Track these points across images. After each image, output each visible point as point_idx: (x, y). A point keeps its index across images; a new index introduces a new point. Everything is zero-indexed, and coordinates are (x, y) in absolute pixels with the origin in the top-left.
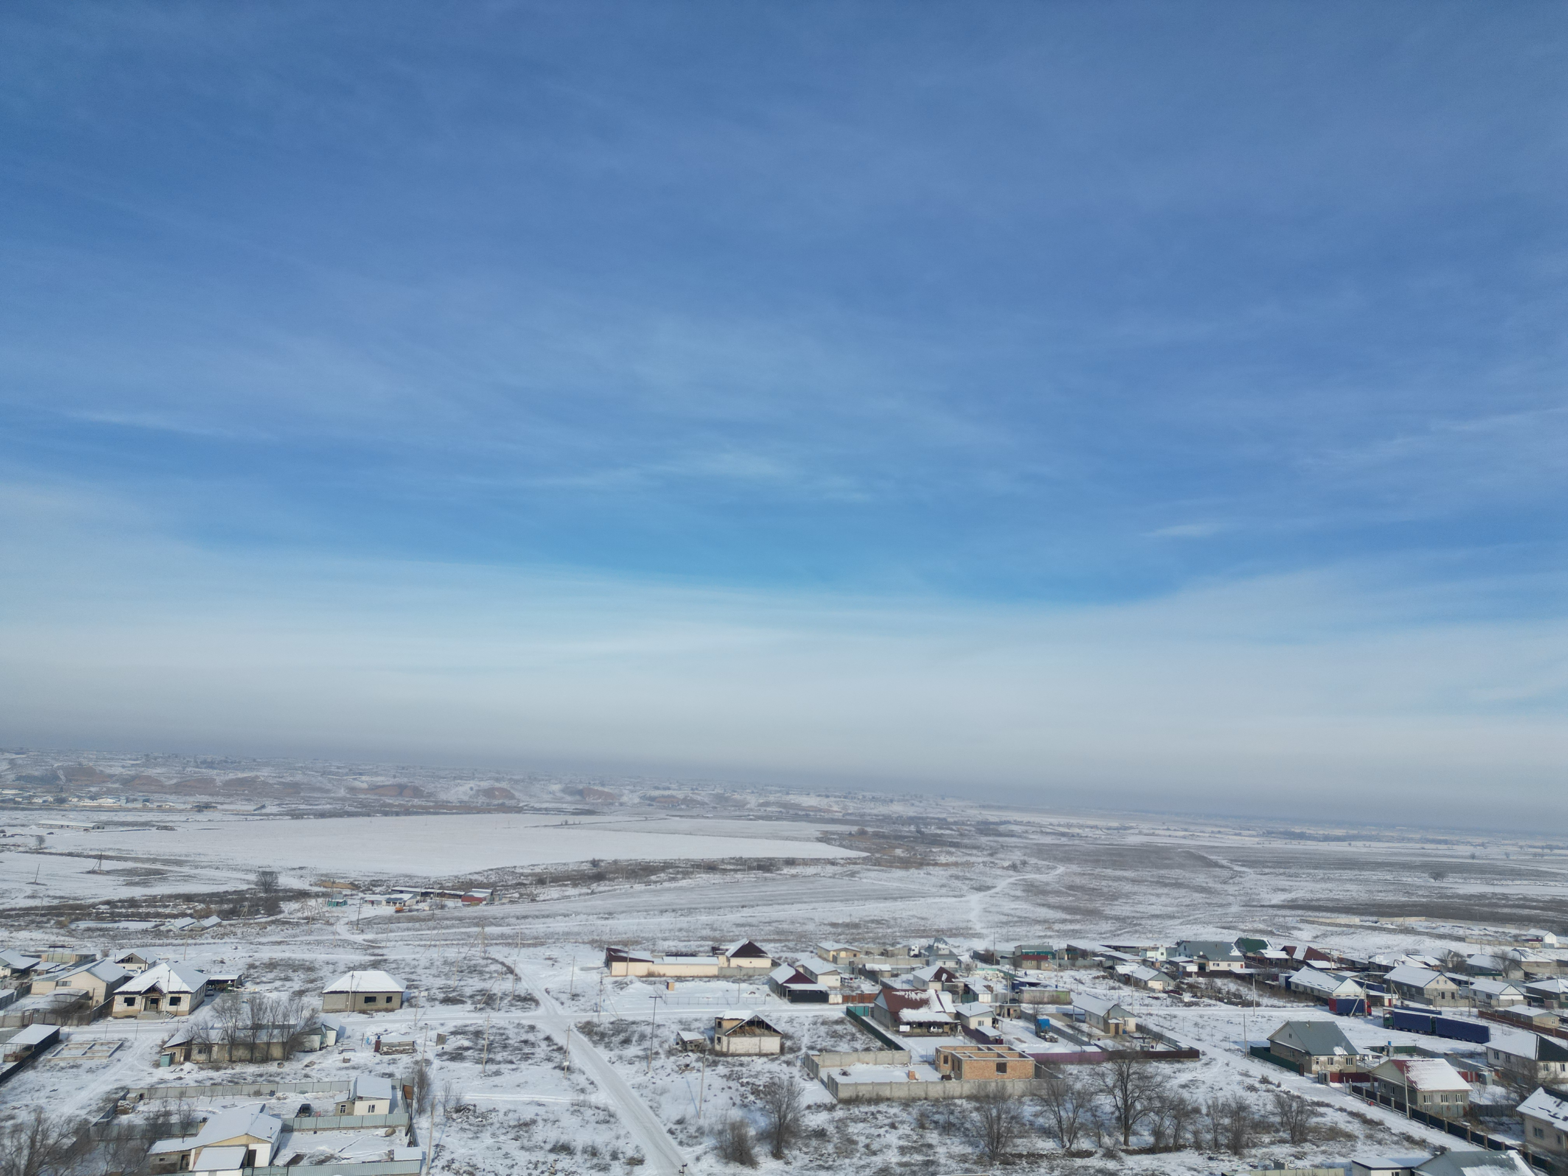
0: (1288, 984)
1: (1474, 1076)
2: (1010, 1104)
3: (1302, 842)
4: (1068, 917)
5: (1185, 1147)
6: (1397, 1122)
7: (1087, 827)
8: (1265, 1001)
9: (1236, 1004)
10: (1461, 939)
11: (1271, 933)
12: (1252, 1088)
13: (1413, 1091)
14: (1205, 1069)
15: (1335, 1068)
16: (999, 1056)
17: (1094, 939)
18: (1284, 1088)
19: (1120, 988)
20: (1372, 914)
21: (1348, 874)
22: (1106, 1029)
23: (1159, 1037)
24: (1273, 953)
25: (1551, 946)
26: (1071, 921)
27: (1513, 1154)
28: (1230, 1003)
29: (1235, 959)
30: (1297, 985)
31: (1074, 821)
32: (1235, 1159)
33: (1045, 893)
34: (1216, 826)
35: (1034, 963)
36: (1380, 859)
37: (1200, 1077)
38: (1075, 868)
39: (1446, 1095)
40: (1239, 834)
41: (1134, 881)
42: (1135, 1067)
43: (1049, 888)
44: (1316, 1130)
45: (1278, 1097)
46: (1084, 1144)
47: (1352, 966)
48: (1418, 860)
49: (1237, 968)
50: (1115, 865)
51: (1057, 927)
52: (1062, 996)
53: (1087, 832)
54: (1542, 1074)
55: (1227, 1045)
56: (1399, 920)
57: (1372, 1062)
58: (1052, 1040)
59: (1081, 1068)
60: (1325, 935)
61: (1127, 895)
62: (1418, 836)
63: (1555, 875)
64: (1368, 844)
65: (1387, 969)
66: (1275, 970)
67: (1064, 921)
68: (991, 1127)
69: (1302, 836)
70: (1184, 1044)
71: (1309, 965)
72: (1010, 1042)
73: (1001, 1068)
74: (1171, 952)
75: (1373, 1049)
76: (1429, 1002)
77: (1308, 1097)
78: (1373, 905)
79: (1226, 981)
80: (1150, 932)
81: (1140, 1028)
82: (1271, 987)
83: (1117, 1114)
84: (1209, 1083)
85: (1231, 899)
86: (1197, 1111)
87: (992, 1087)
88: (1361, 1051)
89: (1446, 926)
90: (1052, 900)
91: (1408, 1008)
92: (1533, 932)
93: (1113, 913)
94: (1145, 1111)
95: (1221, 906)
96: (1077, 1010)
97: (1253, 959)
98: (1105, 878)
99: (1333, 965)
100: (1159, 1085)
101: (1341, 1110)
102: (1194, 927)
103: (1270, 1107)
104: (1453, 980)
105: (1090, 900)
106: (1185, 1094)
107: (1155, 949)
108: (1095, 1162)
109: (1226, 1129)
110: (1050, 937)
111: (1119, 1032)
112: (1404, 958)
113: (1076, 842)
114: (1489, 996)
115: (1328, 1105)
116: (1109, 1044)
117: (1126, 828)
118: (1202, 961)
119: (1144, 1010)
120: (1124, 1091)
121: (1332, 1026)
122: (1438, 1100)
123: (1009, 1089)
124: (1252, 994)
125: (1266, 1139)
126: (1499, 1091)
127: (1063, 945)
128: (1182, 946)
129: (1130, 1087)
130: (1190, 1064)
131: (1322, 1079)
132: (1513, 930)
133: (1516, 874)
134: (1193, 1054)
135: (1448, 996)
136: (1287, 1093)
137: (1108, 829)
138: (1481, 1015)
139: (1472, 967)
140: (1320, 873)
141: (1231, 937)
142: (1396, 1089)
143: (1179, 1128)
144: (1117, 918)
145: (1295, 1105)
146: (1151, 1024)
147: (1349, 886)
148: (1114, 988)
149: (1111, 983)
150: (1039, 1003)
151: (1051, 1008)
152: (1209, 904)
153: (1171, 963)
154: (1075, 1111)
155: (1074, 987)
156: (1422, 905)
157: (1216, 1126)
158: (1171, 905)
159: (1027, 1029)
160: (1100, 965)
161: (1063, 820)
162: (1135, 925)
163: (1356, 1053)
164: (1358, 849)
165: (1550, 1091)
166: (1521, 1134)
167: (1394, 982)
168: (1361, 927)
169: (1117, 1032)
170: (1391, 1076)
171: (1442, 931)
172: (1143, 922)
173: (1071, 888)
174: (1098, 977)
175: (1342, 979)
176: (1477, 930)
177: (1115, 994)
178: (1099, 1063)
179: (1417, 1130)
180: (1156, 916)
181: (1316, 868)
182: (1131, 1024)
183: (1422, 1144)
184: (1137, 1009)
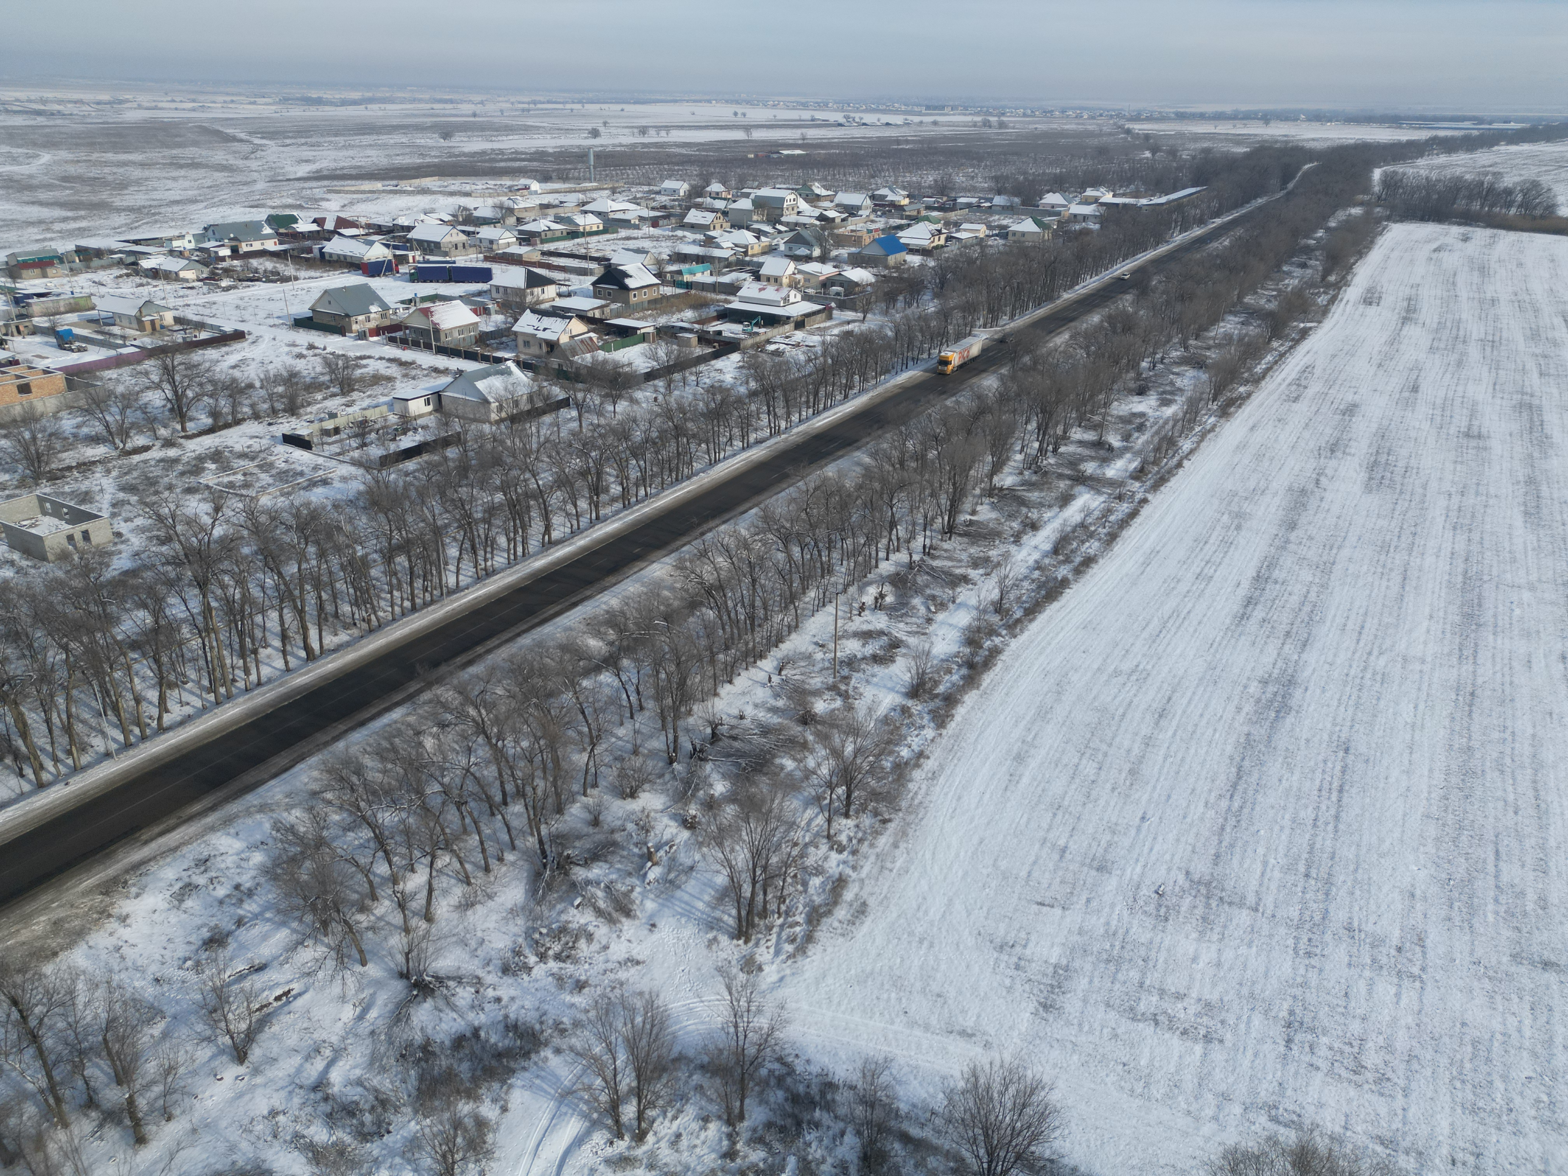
0: (322, 254)
1: (482, 310)
2: (44, 421)
3: (321, 108)
4: (70, 214)
5: (244, 420)
6: (426, 359)
7: (70, 102)
8: (303, 274)
9: (275, 281)
10: (468, 194)
11: (300, 207)
12: (300, 356)
13: (437, 331)
14: (253, 347)
15: (372, 325)
16: (18, 377)
17: (108, 236)
18: (329, 350)
19: (148, 284)
20: (392, 178)
21: (367, 139)
22: (141, 326)
23: (201, 326)
24: (304, 226)
25: (536, 192)
26: (75, 219)
27: (510, 364)
28: (269, 281)
29: (268, 237)
30: (331, 255)
31: (49, 94)
32: (293, 419)
33: (30, 188)
34: (228, 94)
35: (37, 271)
36: (395, 122)
37: (249, 355)
38: (64, 154)
39: (461, 329)
40: (254, 103)
41: (143, 165)
42: (179, 358)
43: (35, 182)
44: (362, 379)
45: (325, 359)
46: (140, 440)
47: (379, 230)
48: (429, 121)
49: (271, 245)
50: (116, 147)
51: (57, 226)
52: (82, 303)
53: (69, 108)
54: (529, 299)
55: (271, 321)
56: (416, 182)
57: (403, 314)
58: (80, 350)
59: (120, 371)
60: (351, 203)
61: (138, 182)
62: (426, 96)
63: (538, 128)
64: (383, 106)
65: (409, 229)
66: (308, 243)
67: (65, 220)
68: (27, 449)
69: (319, 102)
70: (228, 328)
71: (340, 234)
72: (28, 361)
73: (25, 389)
74: (199, 238)
75: (403, 302)
76: (446, 254)
77: (351, 354)
78: (393, 169)
79: (261, 260)
80: (173, 220)
81: (178, 320)
82: (307, 260)
83: (169, 406)
84: (258, 359)
85: (255, 175)
86: (251, 386)
87: (17, 410)
88: (393, 306)
89: (455, 184)
90: (43, 196)
91: (429, 262)
92: (523, 181)
93: (125, 204)
94: (198, 397)
95: (246, 184)
96: (104, 314)
97: (286, 235)
98: (106, 164)
99: (361, 231)
100: (208, 370)
101: (381, 358)
102: (221, 209)
103: (319, 369)
104: (463, 232)
105: (93, 192)
106: (237, 373)
107: (181, 237)
108: (156, 454)
109: (282, 396)
110: (52, 239)
111: (155, 328)
112: (423, 217)
113: (59, 122)
114: (491, 242)
115: (369, 357)
116: (148, 342)
117: (121, 102)
118: (234, 243)
119: (180, 302)
120: (172, 383)
121: (366, 287)
122: (456, 334)
123: (39, 407)
124: (288, 269)
125: (319, 396)
126: (500, 318)
127: (70, 246)
128: (210, 231)
129: (177, 378)
130: (237, 346)
131: (362, 336)
132: (507, 182)
133: (508, 130)
134: (239, 336)
135: (460, 246)
136: (333, 354)
137: (98, 103)
138: (486, 259)
139: (478, 218)
140: (341, 140)
141: (261, 215)
142: (424, 332)
143: (234, 406)
144: (130, 209)
145: (340, 363)
146: (190, 314)
147: (369, 152)
148: (142, 285)
149: (137, 280)
150: (54, 314)
151: (72, 317)
152: (233, 183)
153: (201, 250)
154: (122, 412)
155: (94, 290)
156: (435, 165)
157: (271, 396)
158: (191, 188)
159: (47, 343)
160: (120, 263)
161: (34, 94)
162: (154, 214)
163: (389, 308)
164: (374, 112)
165: (534, 311)
166: (515, 348)
167: (417, 241)
168: (384, 191)
169: (154, 328)
170: (419, 323)
171: (452, 188)
172: (163, 210)
173: (66, 179)
174: (121, 276)
175: (371, 243)
176: (480, 184)
177: (145, 290)
178: (139, 362)
179: (442, 362)
180: (177, 202)
181: (336, 135)
182: (168, 318)
183: (445, 371)
184: (171, 302)
